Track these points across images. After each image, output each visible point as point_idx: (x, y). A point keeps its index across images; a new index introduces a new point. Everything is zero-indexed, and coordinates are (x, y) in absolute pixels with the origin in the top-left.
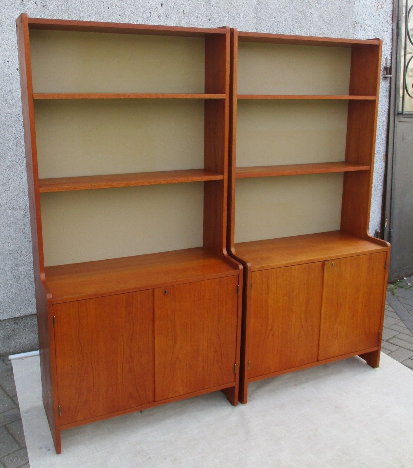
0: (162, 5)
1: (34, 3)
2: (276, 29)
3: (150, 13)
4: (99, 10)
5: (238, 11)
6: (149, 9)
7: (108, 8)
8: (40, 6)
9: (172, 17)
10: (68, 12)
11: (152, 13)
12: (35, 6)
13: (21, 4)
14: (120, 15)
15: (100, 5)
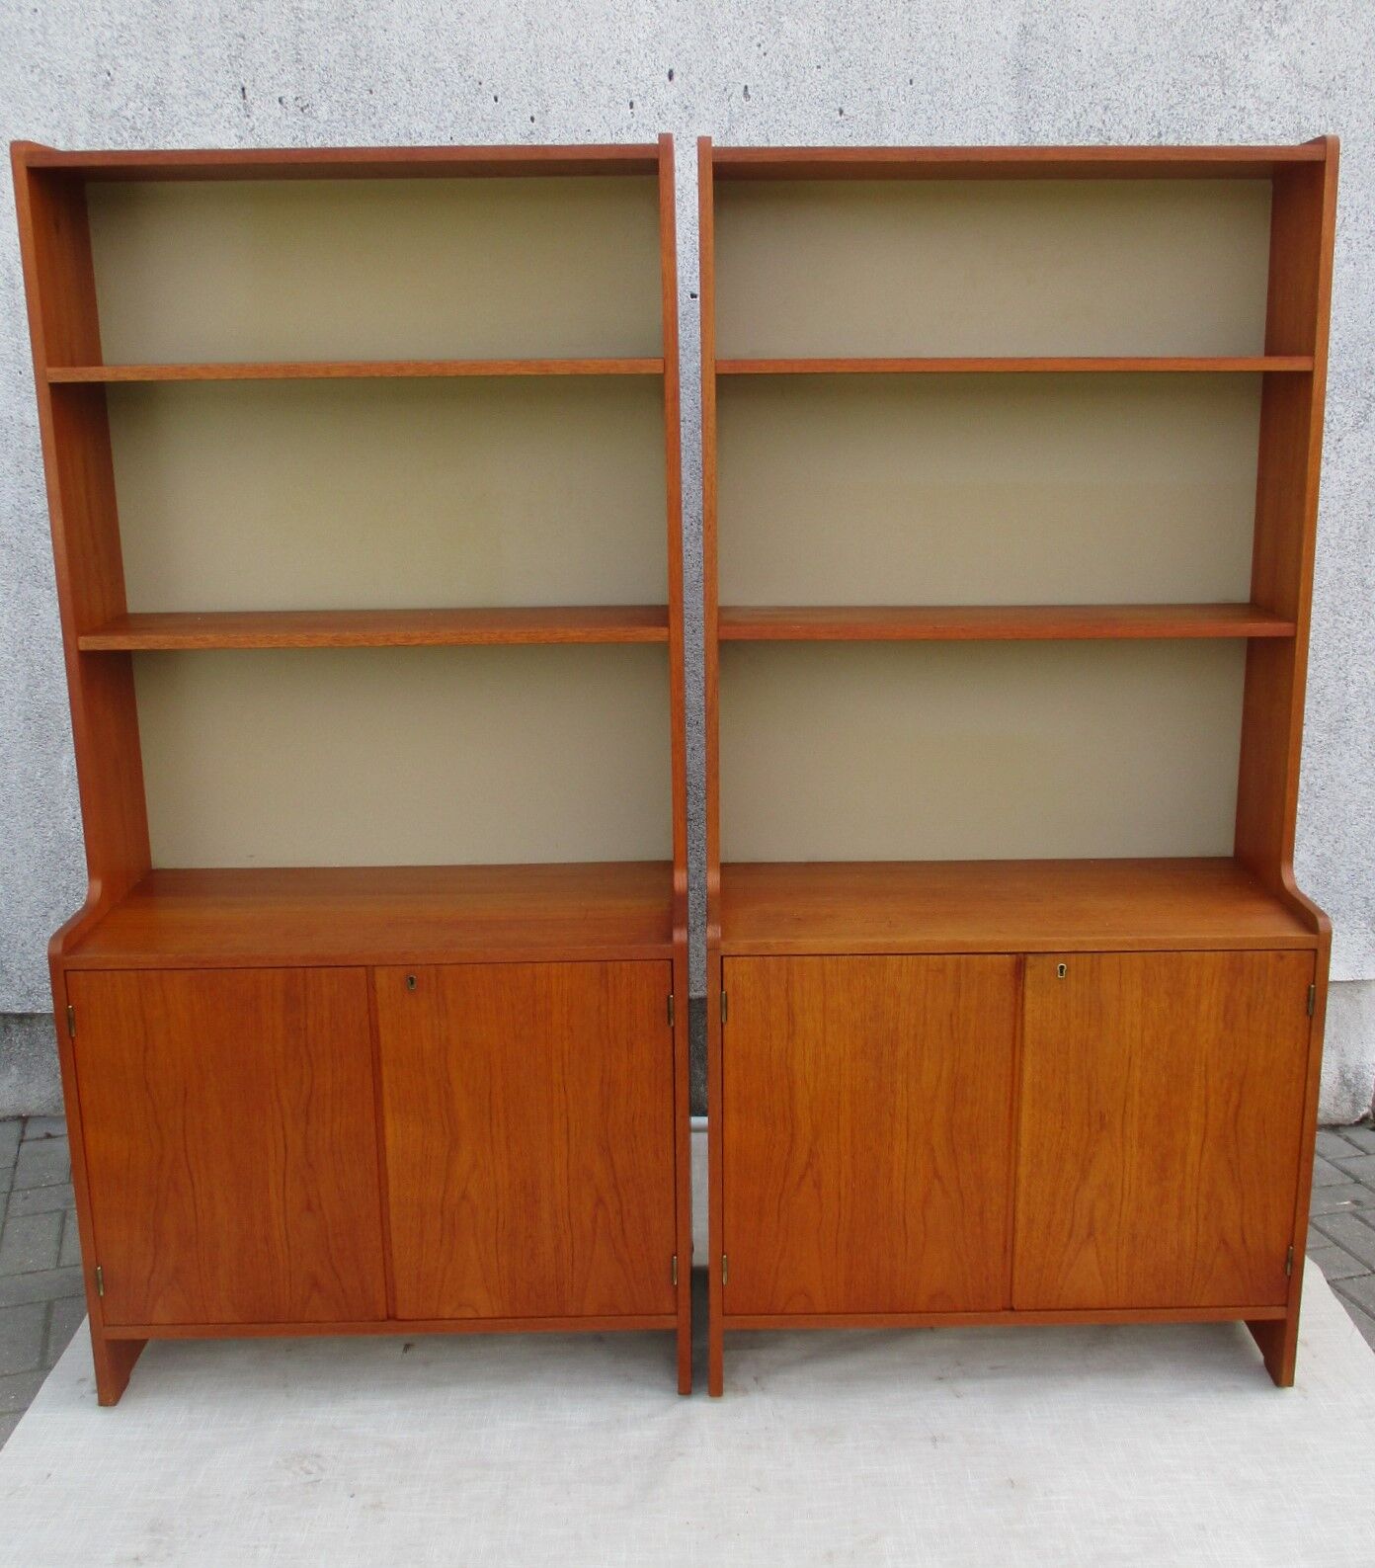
0: (671, 76)
1: (277, 102)
2: (1100, 125)
3: (631, 105)
4: (466, 108)
5: (948, 76)
6: (628, 91)
7: (496, 100)
8: (292, 109)
9: (707, 113)
10: (374, 120)
11: (638, 104)
12: (276, 110)
13: (241, 106)
14: (532, 119)
15: (470, 93)
